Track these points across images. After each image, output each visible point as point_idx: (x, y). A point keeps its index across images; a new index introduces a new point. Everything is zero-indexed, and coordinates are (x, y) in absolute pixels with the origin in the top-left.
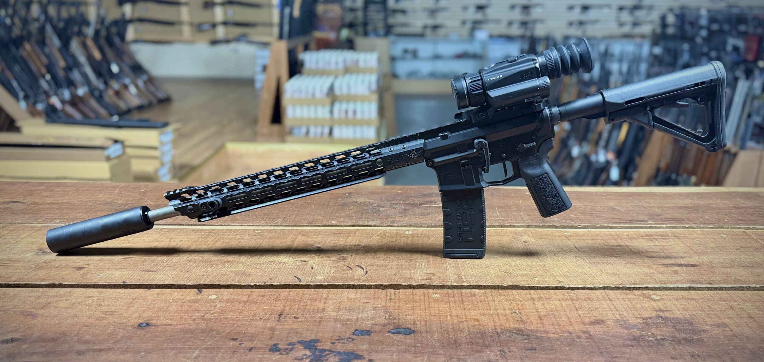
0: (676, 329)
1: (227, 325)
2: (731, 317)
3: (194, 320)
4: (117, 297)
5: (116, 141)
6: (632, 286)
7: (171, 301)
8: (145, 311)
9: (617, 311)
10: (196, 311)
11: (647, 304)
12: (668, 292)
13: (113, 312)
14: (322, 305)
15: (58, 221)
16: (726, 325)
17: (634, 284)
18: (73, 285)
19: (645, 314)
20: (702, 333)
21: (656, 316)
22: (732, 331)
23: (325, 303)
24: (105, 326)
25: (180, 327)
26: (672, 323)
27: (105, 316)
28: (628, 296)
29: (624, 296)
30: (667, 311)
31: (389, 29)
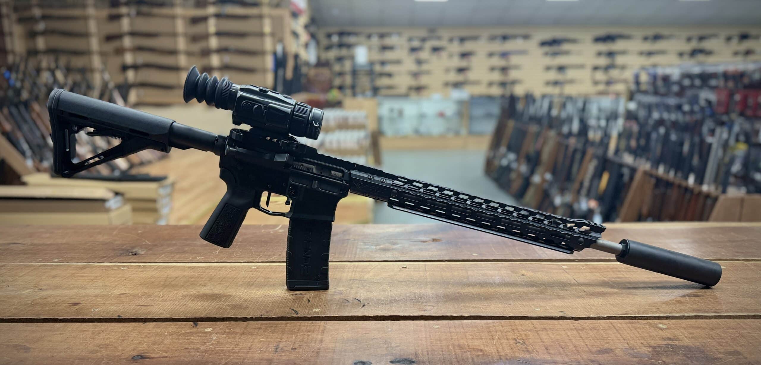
0: (688, 357)
1: (223, 356)
2: (743, 345)
3: (189, 352)
4: (112, 330)
5: (117, 194)
6: (637, 315)
7: (166, 334)
8: (140, 344)
9: (624, 340)
10: (192, 343)
11: (654, 332)
12: (674, 321)
13: (107, 345)
14: (319, 337)
15: (56, 260)
16: (737, 353)
17: (638, 313)
18: (68, 319)
19: (653, 343)
20: (716, 361)
21: (665, 344)
22: (746, 358)
23: (322, 334)
24: (99, 359)
25: (175, 359)
26: (683, 351)
27: (99, 349)
28: (634, 325)
29: (629, 325)
30: (676, 339)
31: (376, 91)
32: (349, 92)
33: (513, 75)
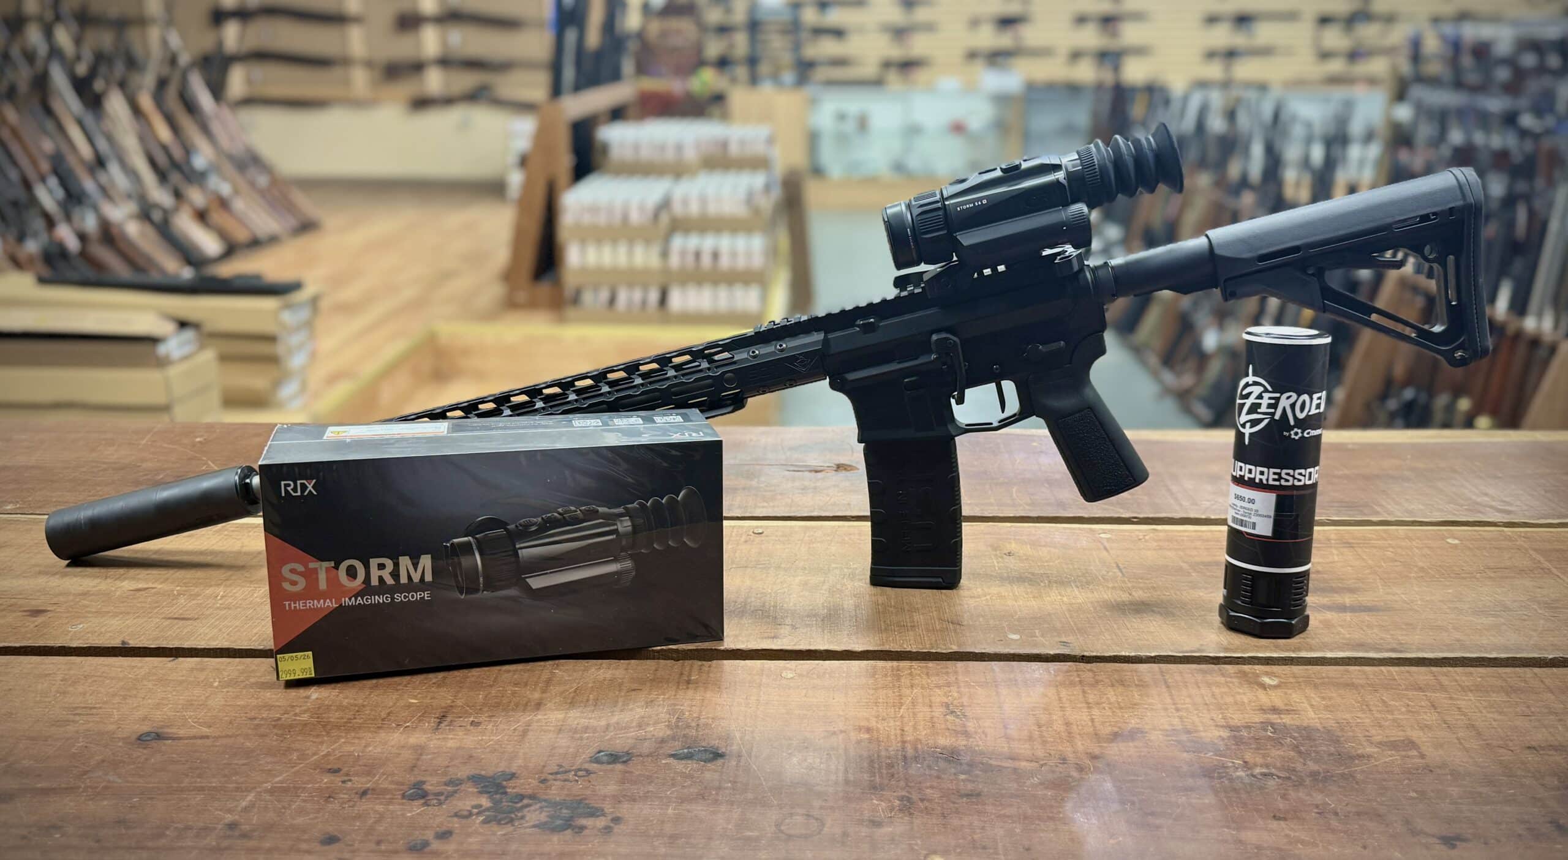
0: (1300, 753)
1: (326, 738)
2: (1427, 726)
3: (258, 726)
4: (104, 674)
5: (183, 324)
6: (1222, 655)
7: (216, 684)
8: (158, 706)
9: (1177, 710)
10: (265, 707)
11: (1246, 695)
12: (1296, 669)
13: (91, 708)
14: (537, 695)
15: (9, 507)
16: (1411, 744)
17: (1226, 650)
18: (15, 648)
19: (1237, 719)
20: (1357, 762)
21: (1262, 722)
22: (1422, 756)
23: (544, 692)
24: (68, 739)
25: (225, 741)
26: (1295, 738)
27: (71, 718)
28: (1209, 677)
29: (1199, 677)
30: (1288, 712)
31: (805, 69)
32: (741, 72)
33: (1131, 34)
